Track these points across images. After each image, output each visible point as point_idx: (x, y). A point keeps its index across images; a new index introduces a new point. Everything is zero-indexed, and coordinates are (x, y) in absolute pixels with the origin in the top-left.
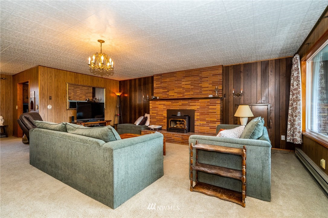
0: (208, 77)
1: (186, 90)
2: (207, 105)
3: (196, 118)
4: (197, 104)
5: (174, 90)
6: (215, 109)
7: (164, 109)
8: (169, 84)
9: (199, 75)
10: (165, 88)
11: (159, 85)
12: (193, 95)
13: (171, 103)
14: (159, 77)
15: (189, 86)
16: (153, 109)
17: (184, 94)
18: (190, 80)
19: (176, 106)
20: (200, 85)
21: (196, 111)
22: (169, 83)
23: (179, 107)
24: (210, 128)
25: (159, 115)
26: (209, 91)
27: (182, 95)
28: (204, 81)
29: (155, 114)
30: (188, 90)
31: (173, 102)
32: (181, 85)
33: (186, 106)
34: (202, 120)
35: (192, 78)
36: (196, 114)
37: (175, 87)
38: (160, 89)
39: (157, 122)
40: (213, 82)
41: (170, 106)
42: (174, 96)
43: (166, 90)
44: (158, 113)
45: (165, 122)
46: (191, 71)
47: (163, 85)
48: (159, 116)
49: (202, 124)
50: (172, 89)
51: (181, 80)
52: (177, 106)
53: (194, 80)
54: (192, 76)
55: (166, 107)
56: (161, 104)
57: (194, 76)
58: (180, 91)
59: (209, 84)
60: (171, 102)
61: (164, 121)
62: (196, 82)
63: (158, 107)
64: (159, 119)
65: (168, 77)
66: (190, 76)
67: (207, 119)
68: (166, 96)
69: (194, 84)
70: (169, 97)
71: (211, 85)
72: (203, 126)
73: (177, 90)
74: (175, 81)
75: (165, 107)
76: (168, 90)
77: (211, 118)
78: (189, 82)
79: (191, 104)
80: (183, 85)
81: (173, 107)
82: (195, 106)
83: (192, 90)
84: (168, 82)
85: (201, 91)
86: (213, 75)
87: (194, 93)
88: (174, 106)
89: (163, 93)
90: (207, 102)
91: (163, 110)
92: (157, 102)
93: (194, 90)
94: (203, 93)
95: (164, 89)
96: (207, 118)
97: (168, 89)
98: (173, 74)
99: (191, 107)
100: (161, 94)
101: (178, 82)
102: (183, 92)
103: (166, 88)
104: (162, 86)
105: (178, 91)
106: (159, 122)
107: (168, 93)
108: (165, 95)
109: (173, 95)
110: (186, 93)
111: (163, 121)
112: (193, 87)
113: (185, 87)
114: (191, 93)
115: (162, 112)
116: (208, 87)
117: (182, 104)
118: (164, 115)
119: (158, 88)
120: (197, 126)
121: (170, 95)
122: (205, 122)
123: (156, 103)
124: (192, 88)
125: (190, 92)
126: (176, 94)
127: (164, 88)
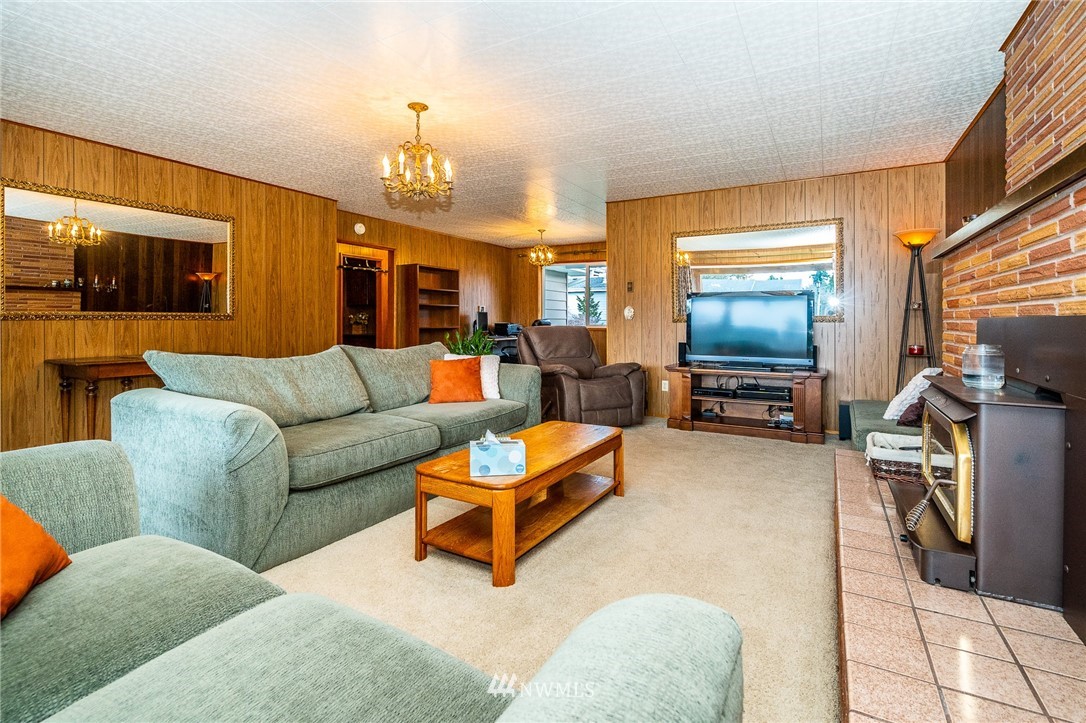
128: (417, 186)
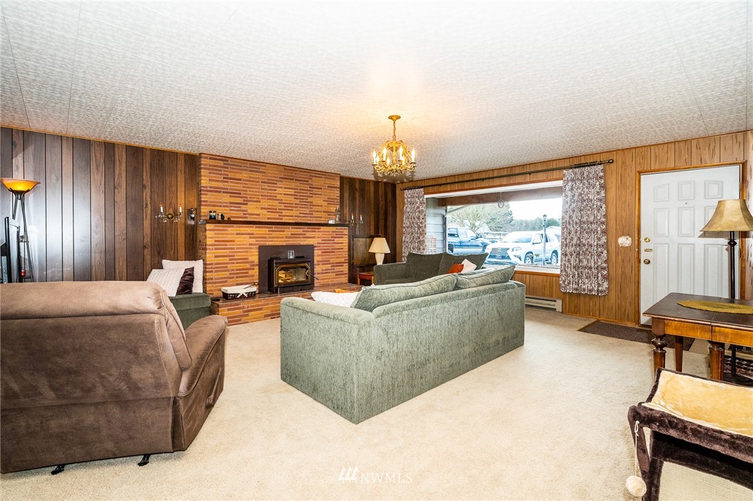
0: (321, 189)
1: (285, 206)
2: (332, 237)
3: (316, 259)
4: (316, 234)
5: (260, 202)
6: (343, 243)
7: (250, 244)
8: (248, 187)
9: (308, 181)
10: (237, 193)
11: (221, 185)
12: (298, 216)
13: (269, 231)
14: (221, 163)
15: (292, 199)
16: (218, 245)
17: (282, 213)
18: (293, 187)
19: (279, 238)
20: (310, 200)
21: (315, 247)
22: (247, 184)
23: (285, 241)
24: (336, 275)
25: (237, 259)
26: (324, 212)
27: (277, 215)
28: (316, 194)
29: (226, 260)
30: (289, 206)
31: (273, 229)
32: (274, 193)
33: (300, 238)
34: (325, 262)
35: (298, 183)
36: (317, 252)
37: (262, 196)
38: (222, 194)
39: (230, 278)
40: (328, 198)
41: (266, 238)
42: (259, 215)
43: (241, 200)
44: (233, 256)
45: (253, 276)
46: (295, 170)
47: (230, 185)
48: (237, 263)
49: (326, 270)
50: (254, 198)
51: (276, 184)
52: (281, 238)
53: (300, 189)
54: (296, 180)
55: (257, 241)
56: (243, 234)
57: (300, 180)
58: (273, 206)
59: (324, 201)
60: (267, 229)
61: (251, 272)
62: (303, 193)
63: (234, 241)
64: (237, 270)
65: (246, 170)
66: (293, 179)
67: (332, 261)
68: (241, 214)
69: (300, 196)
70: (247, 218)
71: (326, 203)
72: (327, 273)
73: (265, 203)
74: (262, 182)
75: (254, 240)
76: (246, 201)
77: (337, 258)
78: (292, 192)
79: (308, 234)
80: (279, 194)
81: (272, 241)
82: (313, 238)
83: (297, 207)
84: (244, 180)
85: (312, 211)
86: (329, 187)
87: (300, 213)
88: (274, 238)
89: (231, 207)
90: (333, 232)
91: (250, 248)
92: (229, 229)
93: (300, 207)
94: (315, 214)
95: (234, 197)
96: (331, 258)
97: (243, 197)
98: (258, 165)
99: (308, 239)
100: (224, 206)
101: (268, 186)
102: (279, 209)
103: (240, 194)
104: (229, 187)
105: (270, 205)
106: (237, 277)
107: (243, 207)
108: (238, 211)
109: (257, 212)
110: (285, 213)
111: (247, 273)
112: (298, 201)
113: (285, 199)
114: (295, 213)
115: (247, 252)
116: (321, 206)
117: (292, 234)
118: (251, 259)
119: (216, 190)
120: (318, 274)
121: (249, 212)
122: (330, 265)
123: (226, 230)
124: (296, 204)
125: (292, 210)
126: (265, 212)
127: (235, 193)
128: (394, 167)
